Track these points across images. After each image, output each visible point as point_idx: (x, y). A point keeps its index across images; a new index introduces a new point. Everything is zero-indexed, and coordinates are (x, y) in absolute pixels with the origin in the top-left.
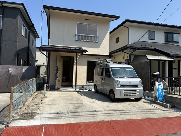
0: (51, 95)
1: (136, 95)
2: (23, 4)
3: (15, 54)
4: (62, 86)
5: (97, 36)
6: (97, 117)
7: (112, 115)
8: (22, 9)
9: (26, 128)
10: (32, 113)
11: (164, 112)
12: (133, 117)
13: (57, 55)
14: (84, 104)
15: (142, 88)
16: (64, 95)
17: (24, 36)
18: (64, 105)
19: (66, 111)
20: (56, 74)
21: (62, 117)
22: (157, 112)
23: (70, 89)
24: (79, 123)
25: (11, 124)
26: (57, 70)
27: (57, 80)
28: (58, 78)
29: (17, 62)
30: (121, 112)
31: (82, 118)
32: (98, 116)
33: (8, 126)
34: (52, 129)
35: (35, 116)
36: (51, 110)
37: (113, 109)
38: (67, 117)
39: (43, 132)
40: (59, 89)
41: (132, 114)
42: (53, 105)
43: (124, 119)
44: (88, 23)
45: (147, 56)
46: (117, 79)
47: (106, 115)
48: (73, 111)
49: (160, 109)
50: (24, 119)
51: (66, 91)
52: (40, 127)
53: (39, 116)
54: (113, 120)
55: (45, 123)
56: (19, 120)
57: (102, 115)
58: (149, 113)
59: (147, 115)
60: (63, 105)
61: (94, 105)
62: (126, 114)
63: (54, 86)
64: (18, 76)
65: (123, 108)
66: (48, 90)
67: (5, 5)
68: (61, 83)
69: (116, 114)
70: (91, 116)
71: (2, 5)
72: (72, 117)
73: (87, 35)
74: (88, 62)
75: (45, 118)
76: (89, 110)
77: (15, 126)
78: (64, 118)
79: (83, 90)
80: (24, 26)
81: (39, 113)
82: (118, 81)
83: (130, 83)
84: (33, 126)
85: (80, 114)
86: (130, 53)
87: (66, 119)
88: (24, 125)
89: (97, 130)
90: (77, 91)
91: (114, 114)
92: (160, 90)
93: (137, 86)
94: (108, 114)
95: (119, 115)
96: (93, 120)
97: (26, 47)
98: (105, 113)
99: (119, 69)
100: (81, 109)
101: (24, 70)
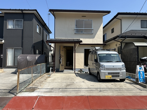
0: (55, 76)
1: (119, 77)
2: (36, 10)
3: (32, 46)
4: (65, 69)
5: (92, 29)
6: (79, 93)
7: (92, 92)
8: (36, 14)
9: (26, 98)
10: (34, 88)
11: (141, 91)
12: (110, 94)
13: (60, 46)
14: (75, 83)
15: (125, 71)
16: (64, 76)
17: (39, 33)
18: (60, 83)
19: (59, 87)
20: (60, 60)
21: (54, 92)
22: (134, 91)
23: (71, 71)
24: (64, 97)
25: (18, 94)
26: (60, 57)
27: (60, 65)
28: (61, 63)
29: (33, 52)
30: (101, 89)
31: (68, 93)
32: (81, 92)
33: (16, 96)
34: (43, 99)
35: (36, 90)
36: (48, 86)
37: (96, 87)
38: (57, 92)
39: (37, 101)
40: (62, 71)
41: (110, 92)
42: (52, 83)
43: (101, 95)
44: (84, 19)
45: (134, 43)
46: (102, 63)
47: (88, 92)
48: (64, 87)
49: (138, 89)
50: (28, 92)
51: (68, 73)
52: (36, 97)
53: (38, 90)
54: (92, 95)
55: (40, 95)
56: (25, 92)
57: (85, 91)
58: (126, 91)
59: (123, 93)
60: (58, 83)
61: (82, 84)
62: (105, 91)
63: (59, 69)
64: (33, 62)
65: (105, 87)
66: (54, 72)
67: (24, 12)
68: (64, 67)
69: (96, 91)
70: (75, 91)
71: (22, 12)
72: (61, 92)
73: (84, 29)
74: (85, 50)
75: (42, 92)
76: (75, 88)
77: (21, 96)
78: (55, 92)
79: (80, 72)
80: (39, 26)
81: (39, 88)
82: (103, 65)
83: (113, 66)
84: (32, 96)
85: (68, 90)
86: (121, 41)
87: (56, 93)
88: (26, 95)
89: (76, 102)
90: (75, 73)
91: (94, 91)
92: (141, 73)
93: (120, 69)
94: (89, 91)
95: (98, 92)
96: (76, 95)
97: (41, 41)
98: (88, 90)
99: (105, 55)
100: (70, 87)
101: (37, 58)
